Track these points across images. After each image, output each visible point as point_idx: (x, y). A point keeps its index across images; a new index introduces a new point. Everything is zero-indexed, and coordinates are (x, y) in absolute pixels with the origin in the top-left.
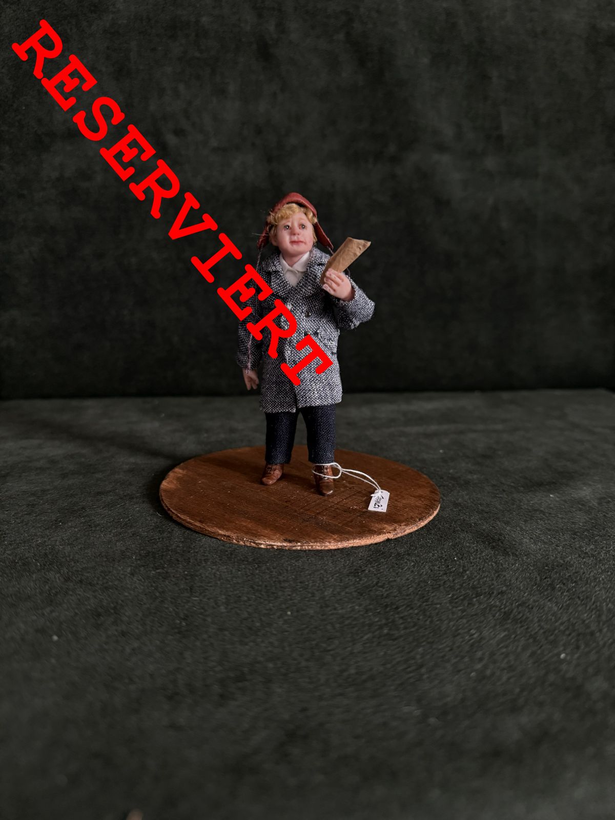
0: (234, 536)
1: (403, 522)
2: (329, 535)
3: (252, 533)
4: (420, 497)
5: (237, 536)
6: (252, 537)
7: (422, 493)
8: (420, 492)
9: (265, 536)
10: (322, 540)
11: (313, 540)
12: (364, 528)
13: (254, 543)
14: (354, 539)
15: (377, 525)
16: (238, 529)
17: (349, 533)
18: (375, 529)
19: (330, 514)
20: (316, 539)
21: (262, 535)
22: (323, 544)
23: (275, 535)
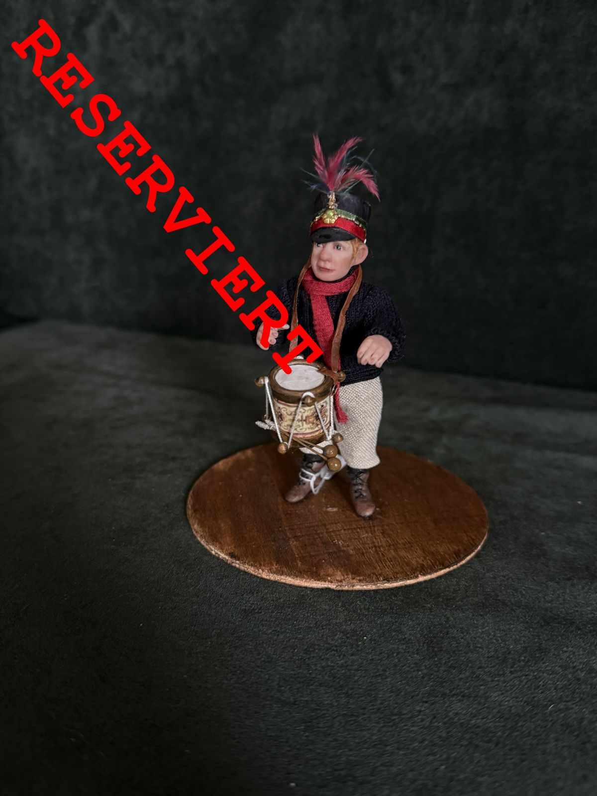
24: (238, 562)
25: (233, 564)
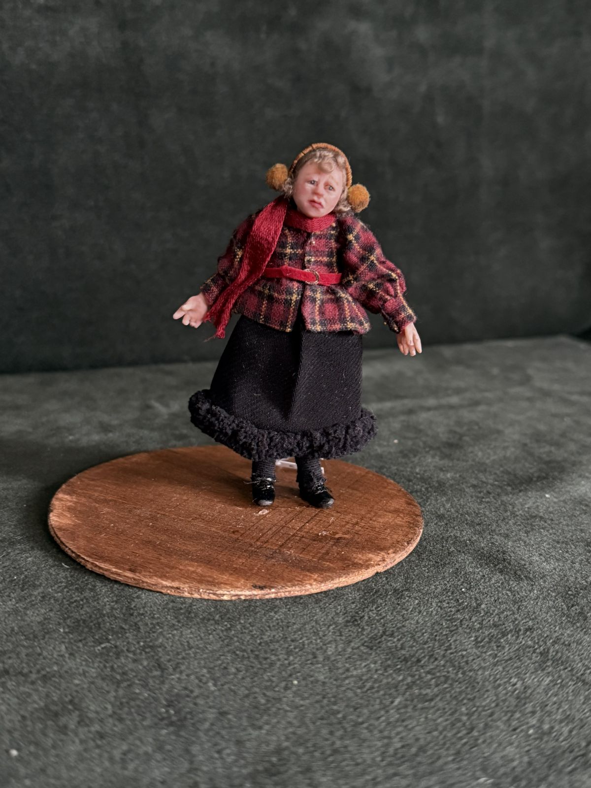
0: (185, 587)
1: (389, 548)
2: (307, 575)
3: (208, 581)
4: (396, 511)
5: (190, 587)
6: (210, 587)
7: (397, 507)
8: (395, 504)
9: (226, 584)
10: (301, 583)
11: (289, 584)
12: (346, 562)
13: (214, 594)
14: (340, 577)
15: (360, 556)
16: (187, 577)
17: (329, 569)
18: (361, 562)
19: (298, 545)
20: (292, 581)
21: (222, 583)
22: (303, 588)
23: (238, 582)
24: (273, 590)
25: (267, 597)
